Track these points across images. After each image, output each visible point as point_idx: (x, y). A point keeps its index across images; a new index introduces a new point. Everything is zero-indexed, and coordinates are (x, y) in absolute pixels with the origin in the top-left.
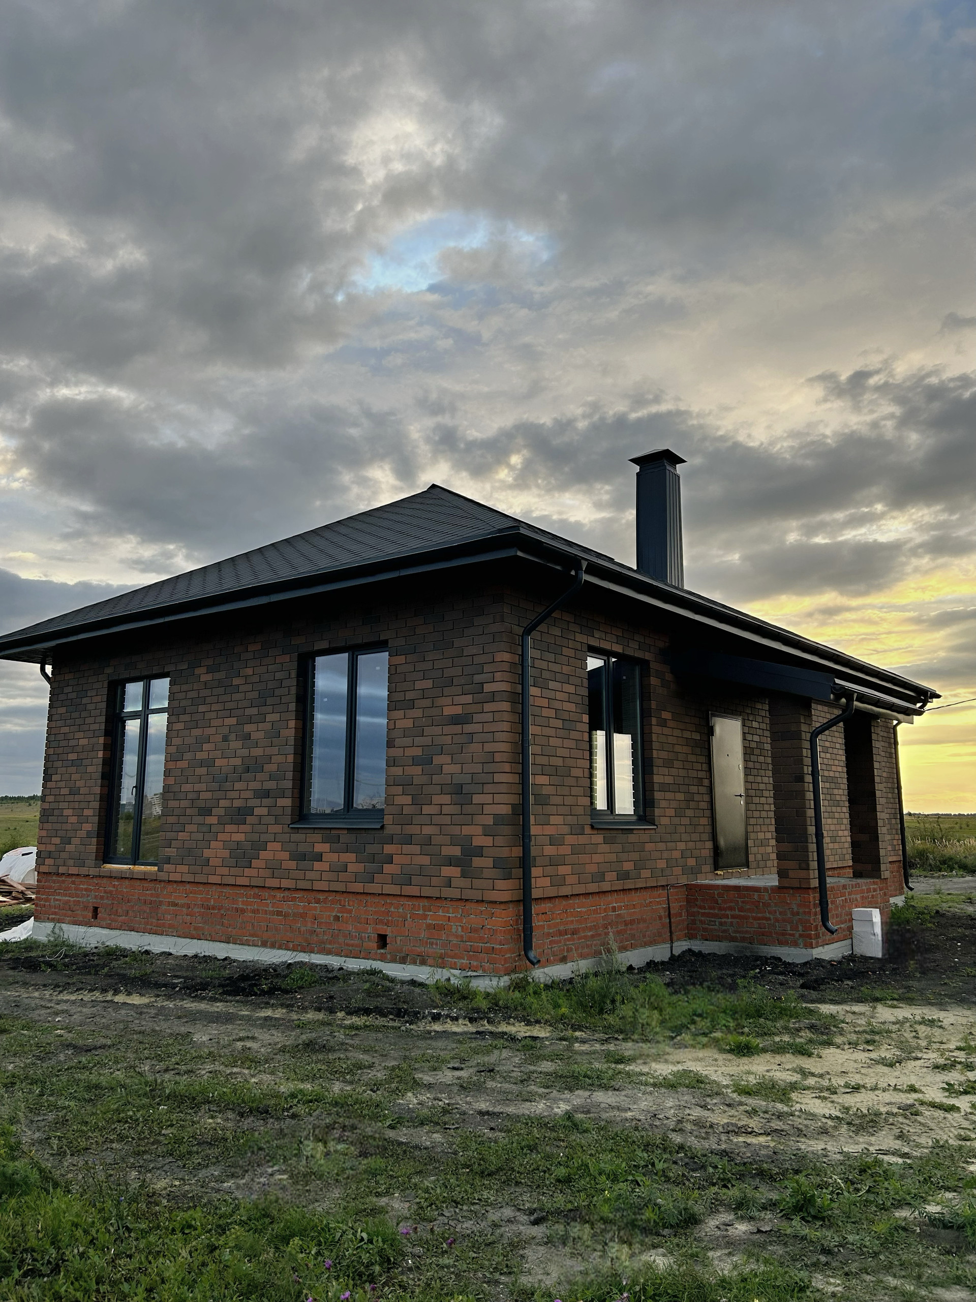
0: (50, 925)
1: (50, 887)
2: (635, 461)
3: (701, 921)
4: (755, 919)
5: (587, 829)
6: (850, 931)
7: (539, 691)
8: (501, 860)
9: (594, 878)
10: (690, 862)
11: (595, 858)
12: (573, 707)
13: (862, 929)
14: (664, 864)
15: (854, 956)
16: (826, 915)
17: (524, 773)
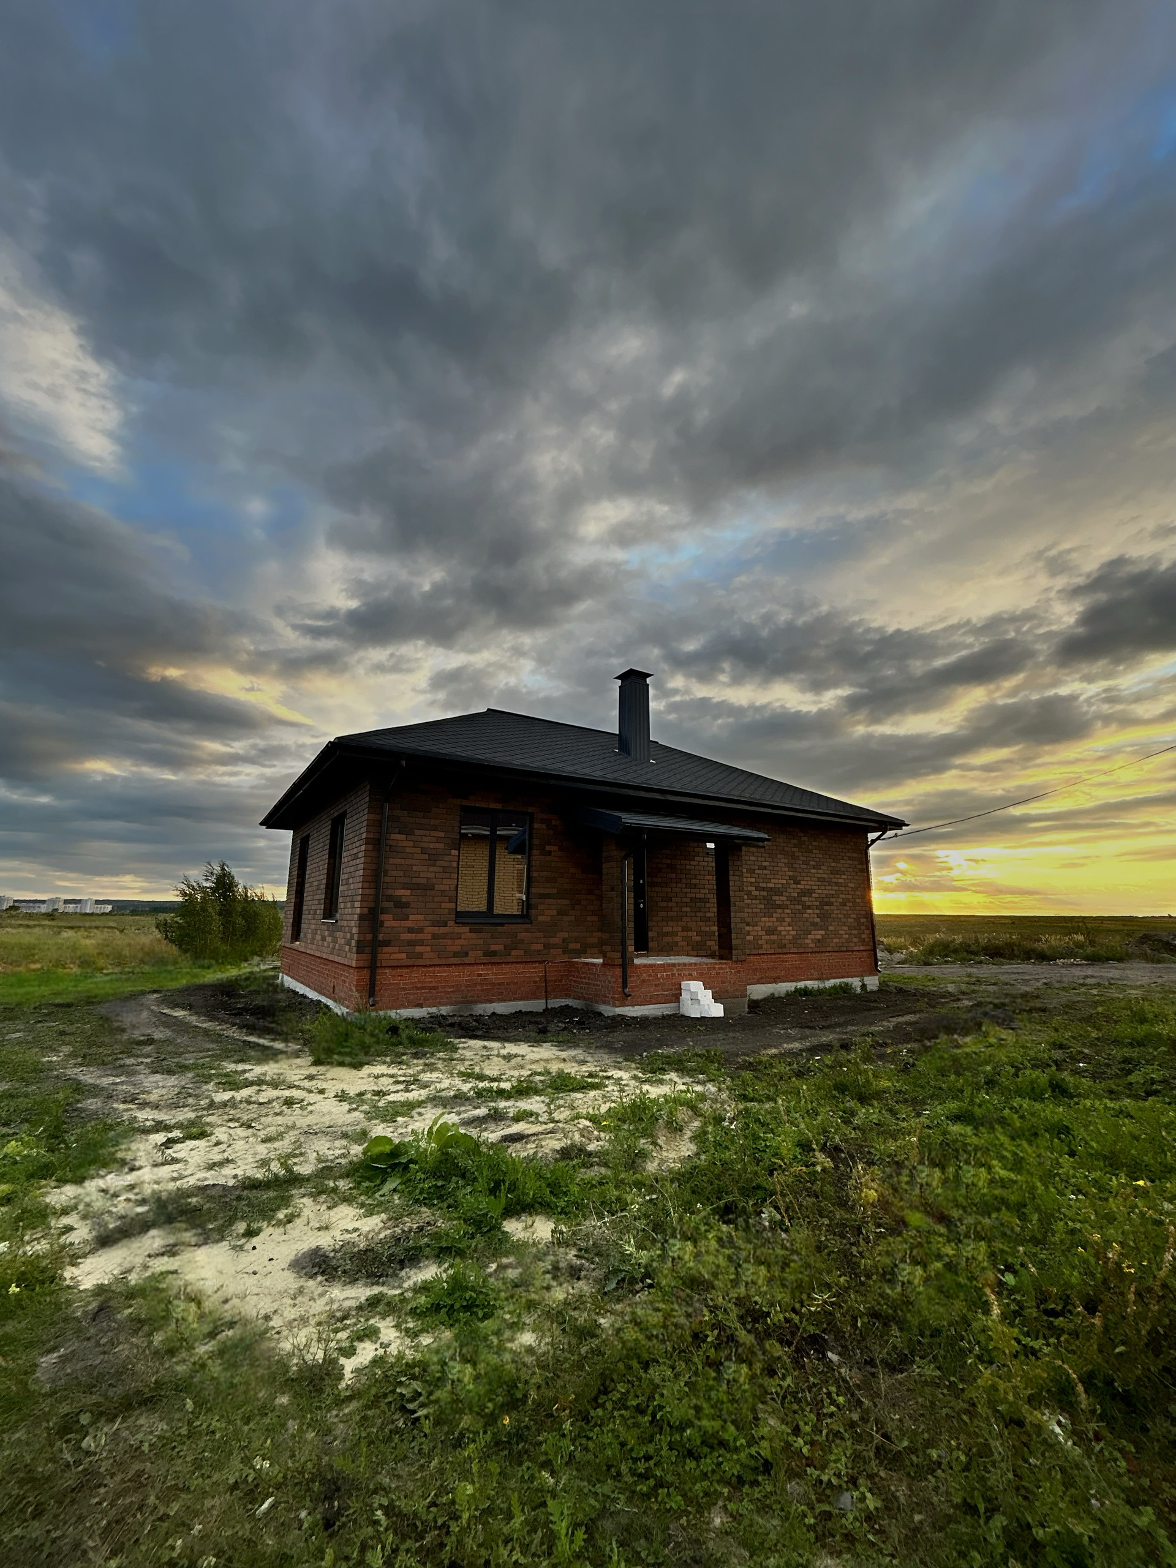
5: (451, 923)
6: (676, 997)
7: (403, 837)
8: (358, 942)
9: (455, 955)
10: (572, 946)
11: (458, 942)
12: (442, 846)
13: (685, 996)
14: (540, 947)
15: (675, 1015)
16: (625, 984)
17: (377, 888)
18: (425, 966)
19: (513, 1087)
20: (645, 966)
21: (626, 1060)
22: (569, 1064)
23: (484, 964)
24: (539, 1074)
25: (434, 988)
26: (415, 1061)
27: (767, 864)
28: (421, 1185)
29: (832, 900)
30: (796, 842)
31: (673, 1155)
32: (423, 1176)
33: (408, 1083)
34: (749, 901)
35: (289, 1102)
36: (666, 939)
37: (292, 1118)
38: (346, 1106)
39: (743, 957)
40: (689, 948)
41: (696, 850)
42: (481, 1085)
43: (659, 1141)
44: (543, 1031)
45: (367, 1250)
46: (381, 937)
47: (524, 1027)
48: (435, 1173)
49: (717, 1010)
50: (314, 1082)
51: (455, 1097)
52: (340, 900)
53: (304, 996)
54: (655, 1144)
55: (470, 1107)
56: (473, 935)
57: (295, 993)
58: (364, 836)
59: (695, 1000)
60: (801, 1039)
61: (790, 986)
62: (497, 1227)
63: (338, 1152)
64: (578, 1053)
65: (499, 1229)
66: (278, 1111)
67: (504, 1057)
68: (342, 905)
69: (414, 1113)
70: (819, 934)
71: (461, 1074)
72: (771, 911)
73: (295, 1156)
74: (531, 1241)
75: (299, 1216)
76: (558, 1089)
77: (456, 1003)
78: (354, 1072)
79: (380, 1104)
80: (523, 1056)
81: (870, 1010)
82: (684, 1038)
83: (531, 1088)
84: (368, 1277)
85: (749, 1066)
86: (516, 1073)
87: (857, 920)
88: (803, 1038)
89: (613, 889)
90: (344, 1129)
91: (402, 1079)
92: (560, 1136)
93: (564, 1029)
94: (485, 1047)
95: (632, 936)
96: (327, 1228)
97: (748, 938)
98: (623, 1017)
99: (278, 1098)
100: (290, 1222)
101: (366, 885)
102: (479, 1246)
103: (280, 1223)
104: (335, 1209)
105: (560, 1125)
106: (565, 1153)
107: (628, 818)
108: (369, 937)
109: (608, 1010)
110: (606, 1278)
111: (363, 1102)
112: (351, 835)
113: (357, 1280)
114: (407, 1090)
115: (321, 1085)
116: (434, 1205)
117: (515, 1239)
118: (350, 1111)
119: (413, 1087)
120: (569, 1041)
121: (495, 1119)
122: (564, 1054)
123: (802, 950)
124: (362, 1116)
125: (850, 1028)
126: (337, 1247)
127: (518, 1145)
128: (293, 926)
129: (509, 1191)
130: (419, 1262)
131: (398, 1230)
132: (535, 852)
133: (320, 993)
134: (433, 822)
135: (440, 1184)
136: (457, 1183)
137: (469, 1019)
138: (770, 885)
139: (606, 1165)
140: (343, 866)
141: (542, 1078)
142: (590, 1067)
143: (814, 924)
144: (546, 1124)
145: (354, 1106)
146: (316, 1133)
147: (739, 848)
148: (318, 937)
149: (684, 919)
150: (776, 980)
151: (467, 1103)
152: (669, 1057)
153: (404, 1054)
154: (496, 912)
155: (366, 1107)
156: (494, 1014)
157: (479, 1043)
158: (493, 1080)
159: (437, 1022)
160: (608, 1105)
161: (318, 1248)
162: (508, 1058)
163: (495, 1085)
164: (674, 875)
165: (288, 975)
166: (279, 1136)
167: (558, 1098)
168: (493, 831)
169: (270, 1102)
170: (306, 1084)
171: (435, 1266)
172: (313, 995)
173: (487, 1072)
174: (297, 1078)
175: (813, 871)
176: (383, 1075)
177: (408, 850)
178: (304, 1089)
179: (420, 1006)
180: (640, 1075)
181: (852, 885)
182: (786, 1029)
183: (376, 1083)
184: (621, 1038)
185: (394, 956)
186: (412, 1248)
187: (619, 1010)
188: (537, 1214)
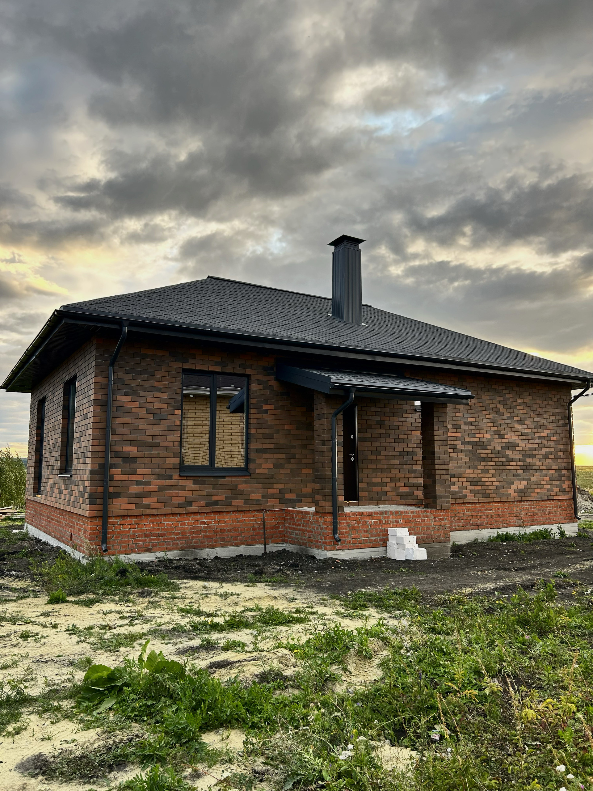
3: (289, 532)
4: (308, 531)
5: (176, 477)
6: (383, 542)
7: (129, 398)
8: (91, 495)
9: (181, 505)
10: (288, 496)
11: (182, 493)
12: (165, 406)
13: (391, 541)
14: (259, 497)
15: (382, 559)
16: (335, 531)
17: (106, 446)
18: (152, 515)
19: (226, 622)
20: (354, 514)
21: (332, 598)
22: (279, 602)
23: (207, 513)
24: (251, 610)
25: (161, 535)
26: (141, 599)
27: (472, 420)
28: (133, 704)
29: (534, 453)
30: (501, 399)
31: (361, 679)
32: (135, 697)
33: (133, 618)
34: (454, 455)
35: (25, 636)
36: (375, 489)
37: (27, 649)
38: (75, 639)
39: (444, 506)
40: (398, 498)
41: (405, 407)
42: (197, 619)
43: (349, 668)
44: (259, 573)
45: (82, 757)
46: (111, 490)
47: (242, 569)
48: (146, 695)
49: (421, 554)
50: (49, 618)
51: (174, 630)
52: (74, 456)
53: (45, 543)
54: (345, 669)
55: (186, 639)
56: (197, 487)
57: (38, 541)
58: (92, 397)
59: (400, 544)
60: (496, 579)
61: (492, 533)
62: (194, 739)
63: (65, 677)
64: (289, 592)
65: (197, 740)
66: (15, 643)
67: (221, 596)
68: (75, 461)
69: (135, 644)
70: (521, 485)
71: (181, 610)
72: (476, 463)
73: (27, 681)
74: (225, 750)
75: (26, 729)
76: (266, 623)
77: (182, 548)
78: (85, 609)
79: (106, 637)
80: (238, 595)
81: (566, 553)
82: (387, 579)
83: (242, 622)
84: (81, 777)
85: (444, 603)
86: (230, 610)
87: (558, 471)
88: (498, 579)
89: (324, 444)
90: (72, 658)
91: (128, 615)
92: (259, 662)
93: (280, 570)
94: (205, 587)
95: (342, 487)
96: (49, 739)
97: (453, 488)
98: (333, 560)
99: (15, 632)
100: (18, 733)
101: (96, 443)
102: (179, 754)
103: (9, 734)
104: (58, 724)
105: (263, 654)
106: (264, 677)
107: (337, 378)
108: (100, 490)
109: (321, 554)
110: (285, 780)
111: (91, 634)
112: (81, 398)
113: (72, 779)
114: (131, 625)
115: (54, 620)
116: (144, 721)
117: (210, 748)
118: (78, 643)
119: (137, 621)
120: (281, 582)
121: (207, 649)
122: (275, 593)
123: (504, 499)
124: (89, 646)
125: (544, 570)
126: (57, 754)
127: (223, 671)
128: (34, 480)
129: (209, 708)
130: (126, 766)
131: (110, 741)
132: (253, 411)
133: (59, 540)
134: (157, 384)
135: (149, 703)
136: (165, 702)
137: (193, 562)
138: (475, 440)
139: (299, 687)
140: (75, 426)
141: (253, 614)
142: (299, 604)
143: (517, 476)
144: (250, 652)
145: (82, 638)
146: (47, 662)
147: (444, 405)
148: (56, 491)
149: (393, 471)
150: (479, 526)
151: (184, 635)
152: (370, 595)
153: (131, 593)
154: (217, 465)
155: (93, 640)
156: (216, 558)
157: (198, 584)
158: (209, 615)
159: (165, 564)
160: (308, 636)
161: (40, 755)
162: (225, 596)
163: (209, 620)
164: (383, 431)
165: (31, 524)
166: (15, 664)
167: (265, 631)
168: (213, 391)
169: (8, 636)
170: (42, 620)
171: (140, 770)
172: (54, 542)
173: (204, 608)
174: (34, 614)
175: (517, 426)
176: (111, 612)
177: (134, 410)
178: (39, 624)
179: (149, 551)
180: (343, 611)
181: (555, 439)
182: (483, 571)
183: (104, 619)
184: (329, 578)
185: (123, 507)
186: (120, 756)
187: (330, 554)
188: (233, 728)
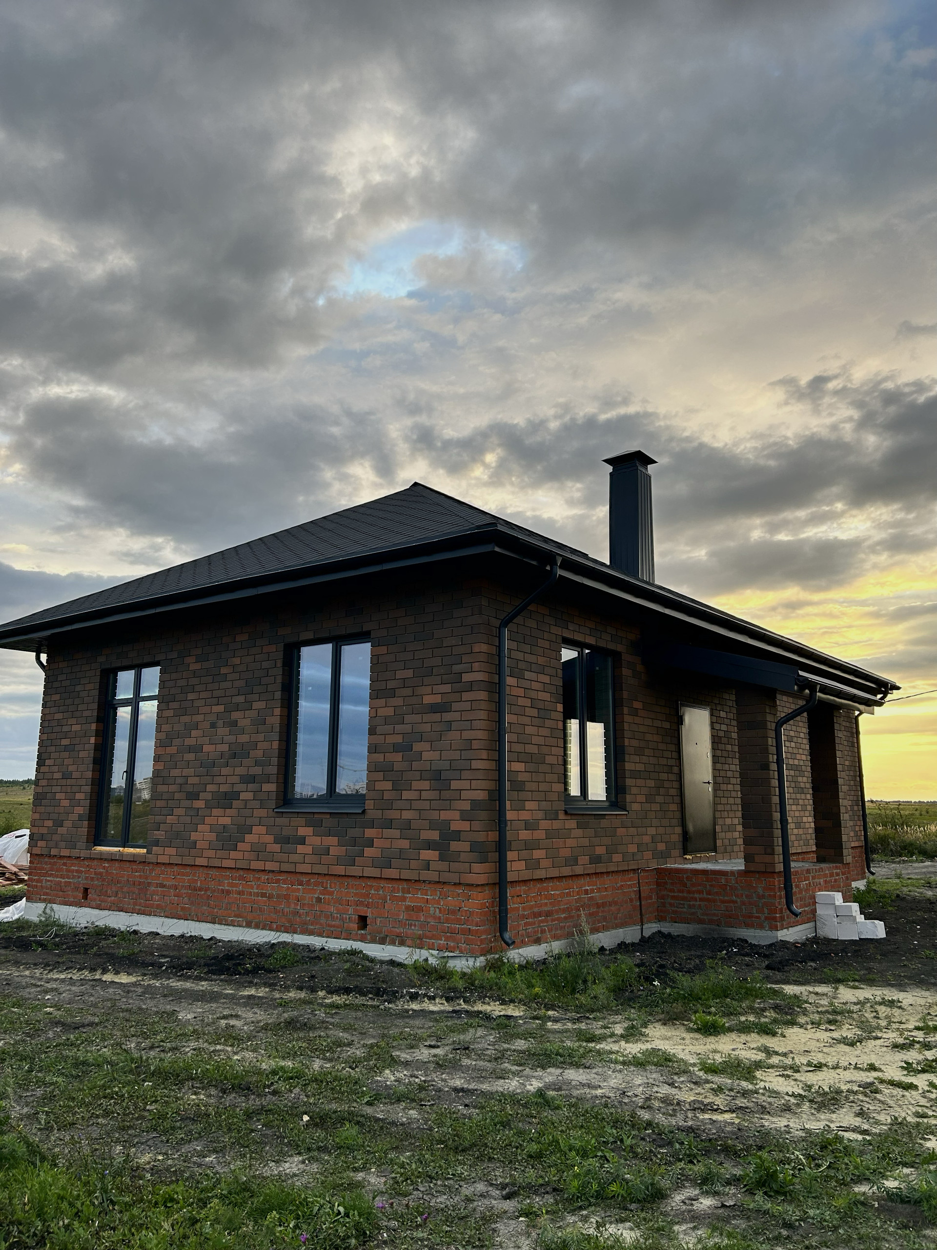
0: (42, 906)
1: (43, 869)
2: (607, 461)
3: (671, 904)
4: (723, 902)
5: (561, 815)
7: (515, 682)
9: (567, 862)
10: (660, 847)
11: (568, 842)
12: (548, 697)
13: (823, 912)
14: (635, 848)
16: (790, 899)
17: (500, 760)
23: (590, 875)
36: (727, 836)
46: (505, 836)
59: (845, 916)
101: (485, 755)
108: (492, 836)
134: (540, 660)
154: (588, 797)
156: (601, 948)
177: (520, 702)
185: (515, 866)
187: (780, 935)
